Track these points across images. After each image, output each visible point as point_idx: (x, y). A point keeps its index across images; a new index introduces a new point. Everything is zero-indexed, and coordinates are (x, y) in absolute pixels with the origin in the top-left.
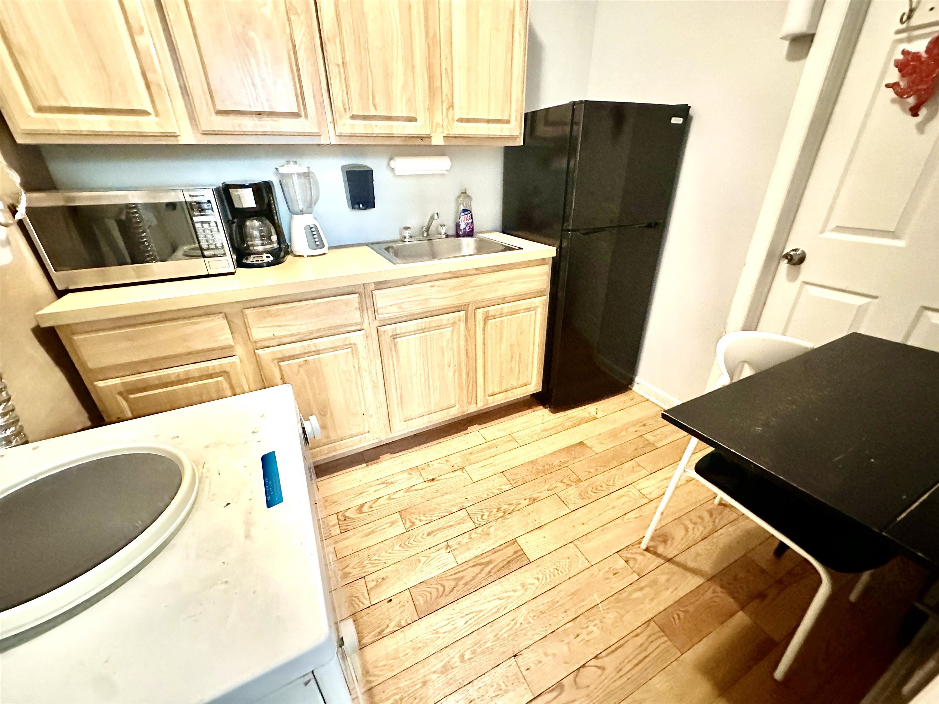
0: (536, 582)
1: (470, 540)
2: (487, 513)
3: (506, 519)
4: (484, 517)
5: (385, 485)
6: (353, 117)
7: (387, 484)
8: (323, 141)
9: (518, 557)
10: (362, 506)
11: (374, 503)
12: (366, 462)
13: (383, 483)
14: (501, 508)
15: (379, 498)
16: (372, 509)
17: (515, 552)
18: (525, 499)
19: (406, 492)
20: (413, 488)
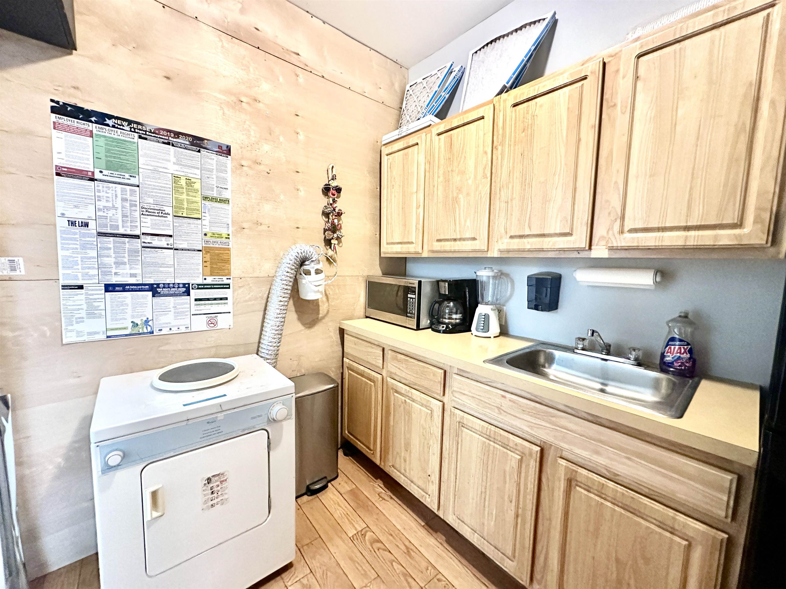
5: (406, 551)
6: (511, 237)
7: (408, 552)
8: (489, 255)
10: (379, 541)
11: (384, 550)
12: (427, 524)
13: (407, 548)
15: (390, 552)
16: (376, 550)
19: (405, 575)
20: (410, 580)
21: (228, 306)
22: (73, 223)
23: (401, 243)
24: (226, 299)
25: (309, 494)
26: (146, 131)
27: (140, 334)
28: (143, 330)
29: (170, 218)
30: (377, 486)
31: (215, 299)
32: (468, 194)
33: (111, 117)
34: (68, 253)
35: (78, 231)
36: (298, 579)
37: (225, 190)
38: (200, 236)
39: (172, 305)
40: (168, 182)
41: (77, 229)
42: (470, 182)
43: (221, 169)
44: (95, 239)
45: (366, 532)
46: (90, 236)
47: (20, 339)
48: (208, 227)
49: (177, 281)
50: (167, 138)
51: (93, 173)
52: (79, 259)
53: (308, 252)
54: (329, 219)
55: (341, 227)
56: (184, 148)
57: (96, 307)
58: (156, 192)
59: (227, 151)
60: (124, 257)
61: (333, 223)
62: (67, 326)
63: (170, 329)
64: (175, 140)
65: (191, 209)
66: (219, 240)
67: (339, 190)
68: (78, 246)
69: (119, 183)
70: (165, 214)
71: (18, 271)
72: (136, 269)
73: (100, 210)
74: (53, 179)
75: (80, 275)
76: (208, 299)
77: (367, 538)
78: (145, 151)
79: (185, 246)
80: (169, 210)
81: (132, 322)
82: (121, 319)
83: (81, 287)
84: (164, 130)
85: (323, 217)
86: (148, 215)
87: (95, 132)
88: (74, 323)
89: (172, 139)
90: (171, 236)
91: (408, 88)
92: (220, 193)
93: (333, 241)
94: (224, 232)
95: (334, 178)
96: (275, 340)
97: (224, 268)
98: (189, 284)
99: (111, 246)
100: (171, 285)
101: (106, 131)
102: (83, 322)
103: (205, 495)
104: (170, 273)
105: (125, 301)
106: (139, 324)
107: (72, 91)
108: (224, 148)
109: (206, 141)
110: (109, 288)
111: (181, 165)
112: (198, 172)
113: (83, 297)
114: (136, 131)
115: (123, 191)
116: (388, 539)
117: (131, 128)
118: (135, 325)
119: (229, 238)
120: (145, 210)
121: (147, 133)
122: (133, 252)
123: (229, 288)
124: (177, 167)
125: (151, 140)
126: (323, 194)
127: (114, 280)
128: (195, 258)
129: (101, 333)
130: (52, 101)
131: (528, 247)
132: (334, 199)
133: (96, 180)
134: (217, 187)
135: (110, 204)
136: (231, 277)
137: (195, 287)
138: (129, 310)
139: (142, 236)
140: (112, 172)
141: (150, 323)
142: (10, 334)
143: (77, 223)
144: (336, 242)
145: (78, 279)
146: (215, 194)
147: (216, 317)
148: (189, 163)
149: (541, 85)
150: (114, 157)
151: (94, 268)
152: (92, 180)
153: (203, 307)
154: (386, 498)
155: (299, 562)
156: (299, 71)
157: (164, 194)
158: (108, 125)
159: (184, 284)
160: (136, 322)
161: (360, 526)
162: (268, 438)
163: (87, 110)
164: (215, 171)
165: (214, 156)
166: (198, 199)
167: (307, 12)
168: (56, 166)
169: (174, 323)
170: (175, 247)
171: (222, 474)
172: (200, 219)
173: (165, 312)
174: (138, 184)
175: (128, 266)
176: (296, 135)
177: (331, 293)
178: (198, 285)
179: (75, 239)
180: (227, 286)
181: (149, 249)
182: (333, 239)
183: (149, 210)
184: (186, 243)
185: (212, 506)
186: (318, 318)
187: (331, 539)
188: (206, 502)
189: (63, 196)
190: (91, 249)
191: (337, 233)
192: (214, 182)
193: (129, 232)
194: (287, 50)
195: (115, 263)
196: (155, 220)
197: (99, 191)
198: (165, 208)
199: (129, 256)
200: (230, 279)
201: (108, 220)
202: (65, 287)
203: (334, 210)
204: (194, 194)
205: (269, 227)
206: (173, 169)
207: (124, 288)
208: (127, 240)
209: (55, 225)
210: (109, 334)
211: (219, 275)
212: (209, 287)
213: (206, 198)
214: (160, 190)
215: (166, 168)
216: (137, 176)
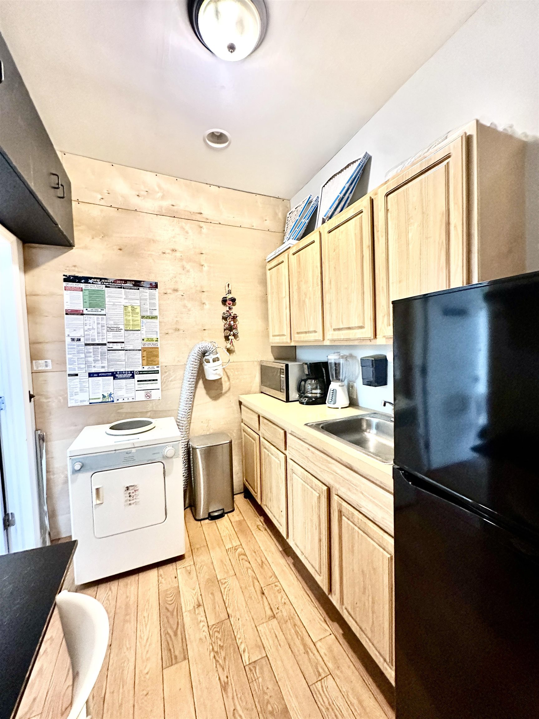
0: (146, 671)
1: (199, 621)
2: (219, 636)
3: (210, 652)
4: (216, 634)
5: (261, 564)
9: (172, 658)
11: (246, 560)
13: (262, 562)
14: (223, 650)
15: (249, 562)
16: (241, 560)
17: (176, 657)
18: (227, 677)
19: (253, 578)
20: (256, 581)
21: (158, 385)
22: (73, 340)
23: (278, 335)
24: (157, 380)
25: (210, 518)
26: (109, 283)
27: (107, 402)
28: (108, 399)
29: (123, 331)
30: (259, 521)
31: (150, 380)
32: (310, 298)
33: (91, 278)
34: (71, 356)
35: (75, 344)
36: (185, 566)
37: (155, 311)
38: (140, 341)
39: (124, 385)
40: (121, 311)
41: (75, 343)
42: (311, 289)
43: (152, 297)
44: (84, 347)
45: (239, 548)
46: (81, 346)
47: (50, 403)
48: (145, 335)
49: (127, 370)
50: (120, 284)
51: (83, 311)
52: (76, 359)
53: (207, 347)
54: (227, 321)
55: (237, 326)
56: (130, 289)
57: (85, 386)
58: (115, 317)
59: (155, 286)
60: (98, 357)
61: (230, 325)
62: (70, 397)
63: (123, 399)
64: (125, 285)
65: (135, 325)
66: (152, 342)
67: (233, 300)
68: (76, 352)
69: (96, 315)
70: (120, 329)
71: (49, 367)
72: (104, 363)
73: (86, 331)
74: (63, 317)
75: (77, 368)
76: (145, 381)
77: (238, 551)
78: (108, 294)
79: (131, 348)
80: (122, 327)
81: (103, 395)
82: (97, 393)
83: (77, 375)
84: (119, 280)
85: (223, 320)
86: (111, 331)
87: (83, 288)
88: (74, 395)
89: (124, 285)
90: (123, 342)
91: (288, 215)
92: (152, 313)
93: (230, 337)
94: (154, 337)
95: (230, 292)
96: (186, 408)
97: (155, 360)
98: (134, 371)
99: (91, 350)
100: (124, 372)
101: (89, 287)
102: (78, 394)
103: (126, 497)
104: (123, 365)
105: (98, 382)
106: (106, 396)
107: (73, 268)
108: (154, 284)
109: (142, 282)
110: (91, 375)
111: (128, 299)
112: (138, 302)
113: (78, 380)
114: (104, 283)
115: (98, 318)
116: (251, 554)
117: (101, 282)
118: (104, 396)
119: (158, 341)
120: (109, 328)
121: (110, 284)
122: (102, 354)
123: (158, 373)
124: (126, 301)
125: (112, 288)
126: (223, 304)
127: (93, 370)
128: (138, 355)
129: (87, 401)
130: (64, 275)
131: (342, 337)
132: (230, 307)
133: (84, 314)
134: (150, 309)
135: (91, 327)
136: (160, 366)
137: (137, 373)
138: (101, 388)
139: (108, 344)
140: (92, 309)
141: (112, 396)
142: (45, 400)
143: (75, 339)
144: (233, 337)
145: (76, 370)
146: (148, 314)
147: (150, 392)
148: (133, 297)
149: (341, 217)
150: (93, 300)
151: (83, 364)
152: (82, 314)
153: (142, 386)
154: (262, 529)
155: (189, 557)
156: (202, 224)
157: (119, 317)
158: (90, 283)
159: (131, 372)
160: (105, 395)
161: (236, 543)
162: (164, 468)
163: (80, 277)
164: (148, 299)
165: (148, 291)
166: (139, 318)
167: (207, 184)
168: (66, 310)
169: (126, 395)
170: (126, 349)
171: (136, 486)
172: (140, 330)
173: (121, 388)
174: (105, 314)
175: (100, 362)
176: (201, 267)
177: (232, 374)
178: (139, 372)
179: (74, 348)
180: (157, 372)
181: (111, 351)
182: (230, 335)
183: (111, 328)
184: (132, 346)
185: (130, 504)
186: (221, 393)
187: (213, 548)
188: (126, 501)
189: (69, 325)
190: (82, 353)
191: (233, 331)
192: (147, 306)
193: (101, 342)
194: (194, 213)
195: (94, 360)
196: (115, 334)
197: (86, 320)
198: (120, 326)
199: (101, 356)
200: (159, 367)
201: (90, 336)
202: (70, 375)
203: (230, 315)
204: (136, 316)
205: (184, 331)
206: (124, 302)
207: (98, 374)
208: (100, 346)
209: (64, 341)
210: (91, 401)
211: (152, 365)
212: (146, 372)
213: (143, 317)
214: (117, 315)
215: (120, 302)
216: (105, 309)
